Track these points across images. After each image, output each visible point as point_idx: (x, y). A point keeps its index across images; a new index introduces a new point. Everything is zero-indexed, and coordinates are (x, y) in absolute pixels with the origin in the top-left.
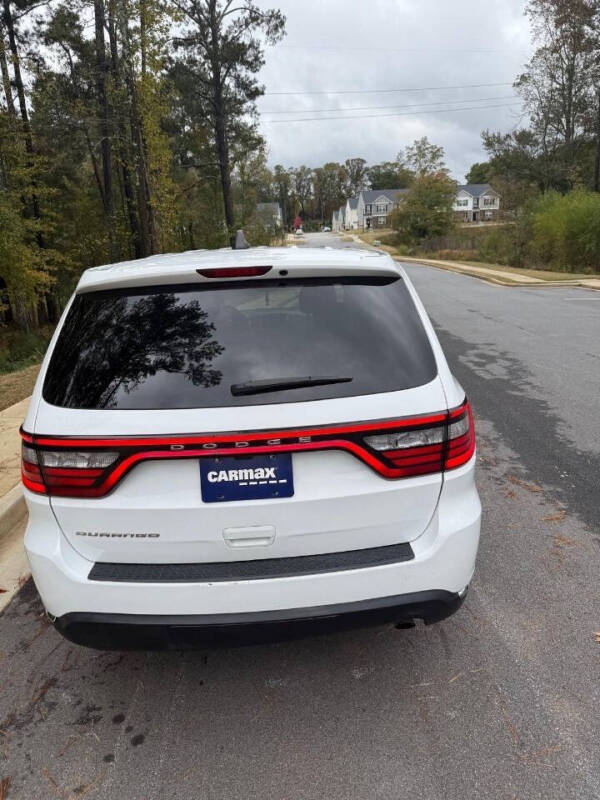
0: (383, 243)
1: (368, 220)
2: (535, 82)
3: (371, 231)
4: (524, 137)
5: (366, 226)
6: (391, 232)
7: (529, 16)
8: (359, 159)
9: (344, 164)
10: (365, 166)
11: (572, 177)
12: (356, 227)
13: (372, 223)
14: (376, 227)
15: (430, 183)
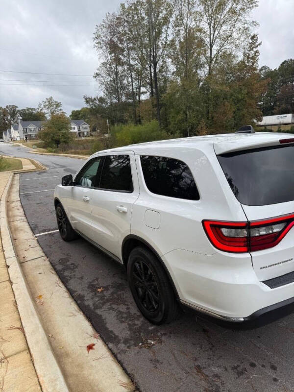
0: (37, 147)
1: (25, 136)
2: (102, 77)
3: (28, 141)
4: (101, 100)
5: (25, 139)
6: (40, 142)
7: (96, 48)
8: (13, 106)
9: (5, 107)
10: (17, 109)
11: (127, 118)
12: (18, 139)
13: (28, 137)
14: (31, 139)
15: (57, 119)
